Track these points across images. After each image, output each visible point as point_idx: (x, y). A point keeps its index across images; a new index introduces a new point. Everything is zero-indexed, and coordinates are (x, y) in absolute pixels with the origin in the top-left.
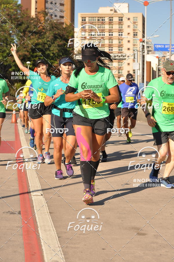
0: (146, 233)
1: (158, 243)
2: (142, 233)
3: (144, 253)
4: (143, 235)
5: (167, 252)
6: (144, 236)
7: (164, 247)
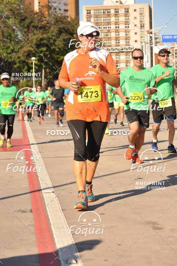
0: (163, 227)
1: (175, 237)
2: (158, 228)
3: (161, 248)
4: (159, 229)
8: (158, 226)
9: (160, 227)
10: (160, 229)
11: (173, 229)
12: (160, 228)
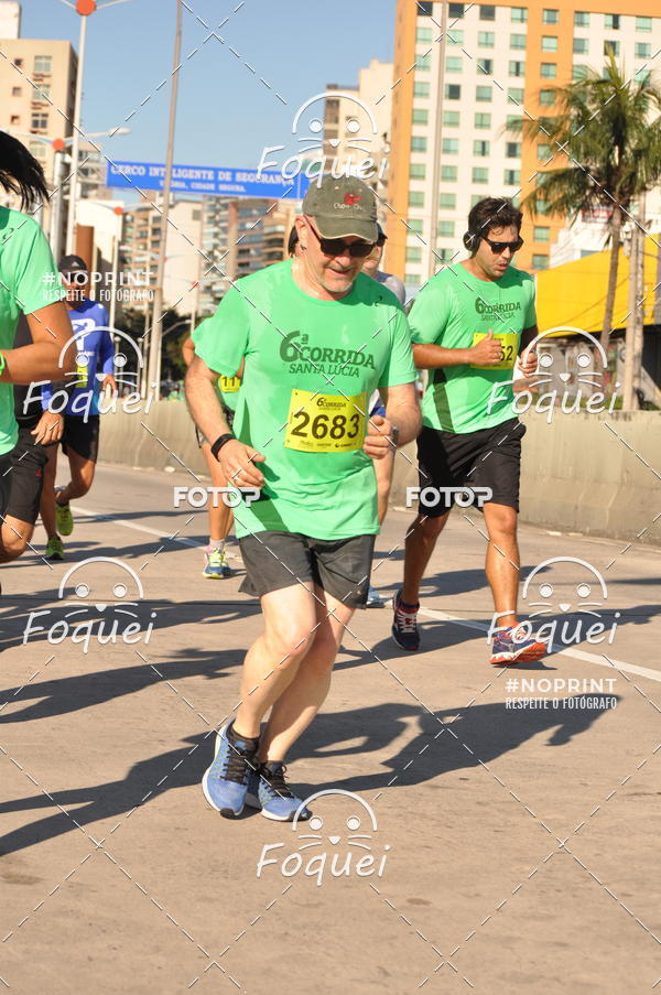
0: (39, 876)
1: (83, 915)
2: (22, 877)
3: (27, 952)
4: (25, 883)
5: (115, 949)
6: (30, 888)
7: (104, 931)
8: (23, 871)
9: (28, 874)
10: (30, 884)
11: (78, 884)
12: (30, 878)
